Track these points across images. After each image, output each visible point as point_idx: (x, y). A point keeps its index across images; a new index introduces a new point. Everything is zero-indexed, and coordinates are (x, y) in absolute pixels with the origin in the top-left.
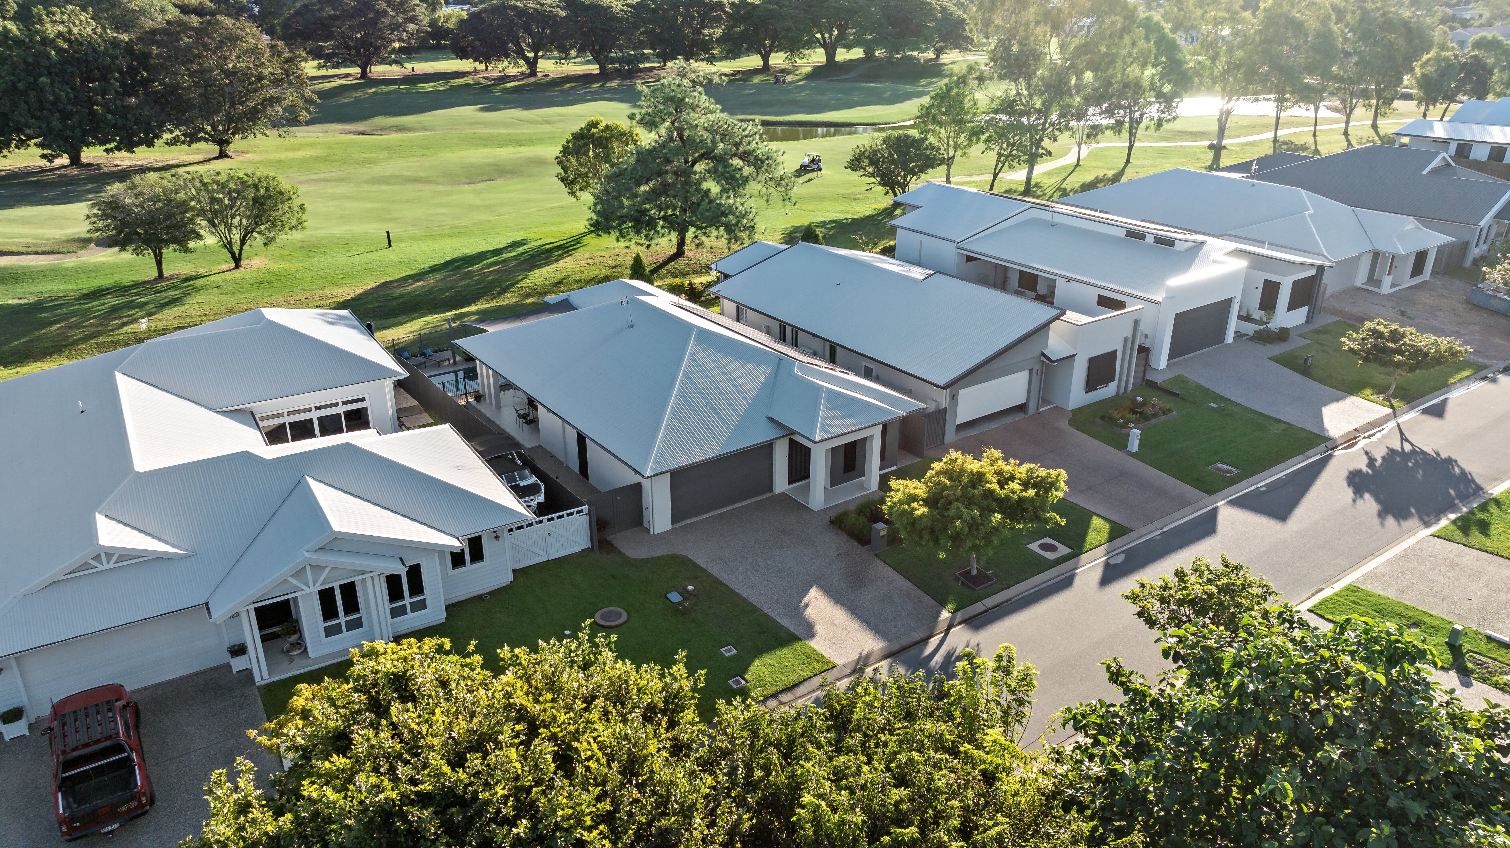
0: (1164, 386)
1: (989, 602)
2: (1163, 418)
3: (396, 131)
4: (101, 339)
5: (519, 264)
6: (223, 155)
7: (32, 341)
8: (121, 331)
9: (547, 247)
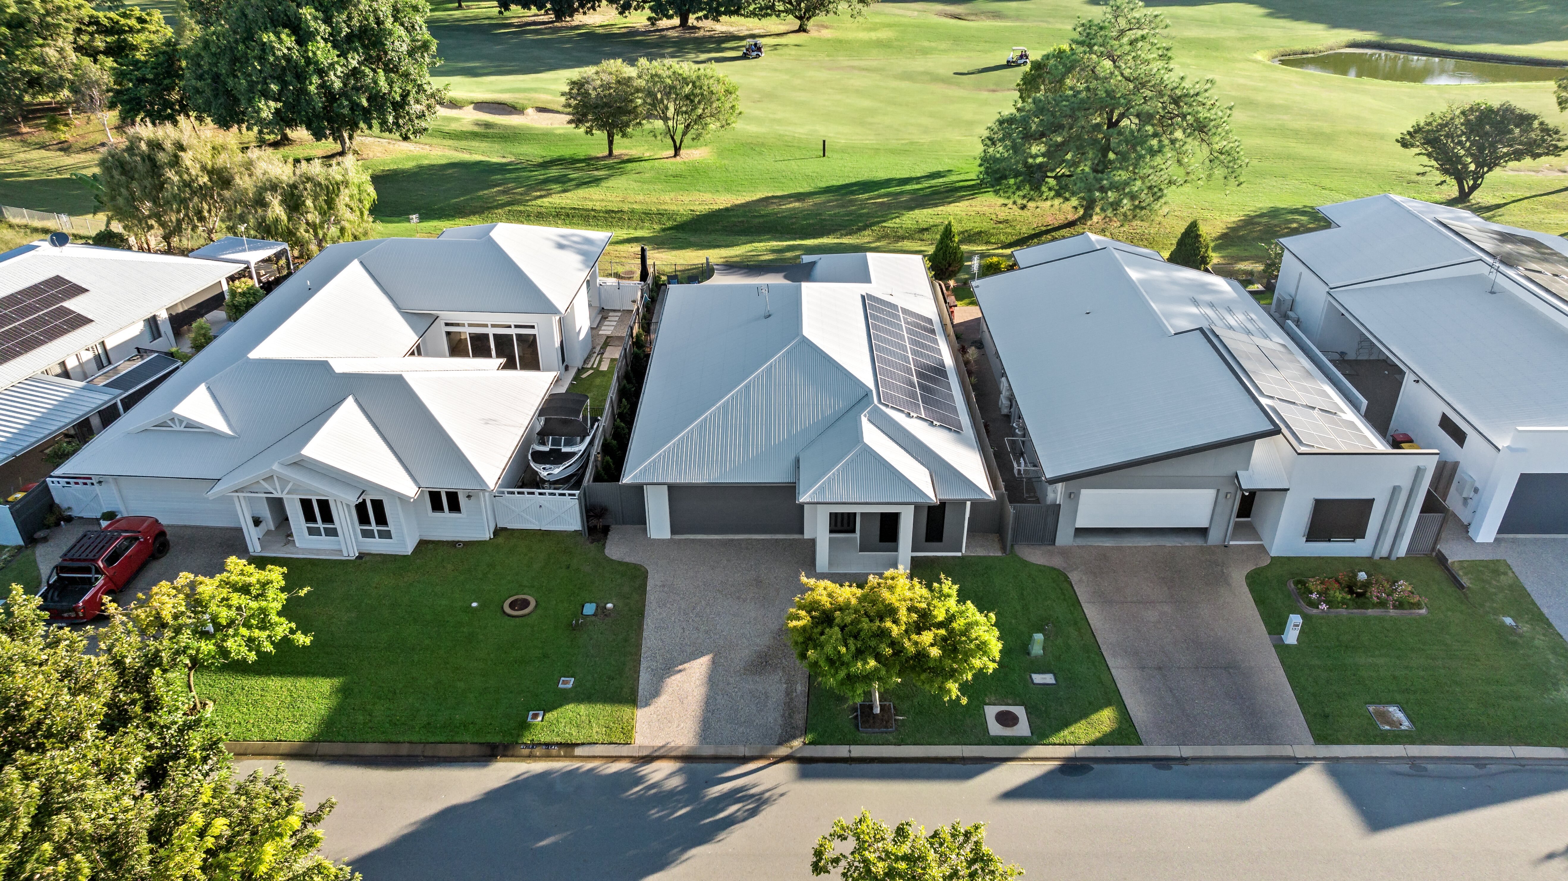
0: (1456, 569)
1: (858, 751)
2: (1392, 612)
3: (988, 18)
4: (515, 208)
5: (912, 200)
6: (802, 29)
7: (472, 199)
8: (534, 203)
9: (962, 184)
